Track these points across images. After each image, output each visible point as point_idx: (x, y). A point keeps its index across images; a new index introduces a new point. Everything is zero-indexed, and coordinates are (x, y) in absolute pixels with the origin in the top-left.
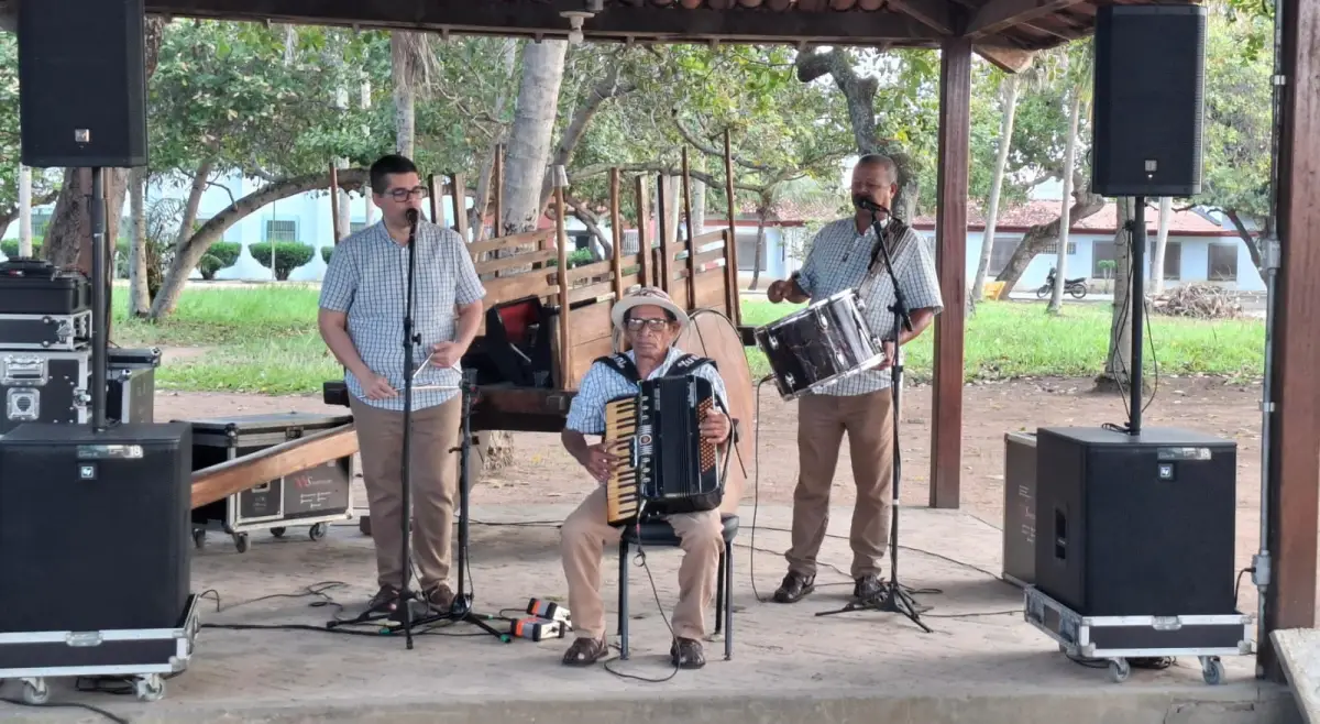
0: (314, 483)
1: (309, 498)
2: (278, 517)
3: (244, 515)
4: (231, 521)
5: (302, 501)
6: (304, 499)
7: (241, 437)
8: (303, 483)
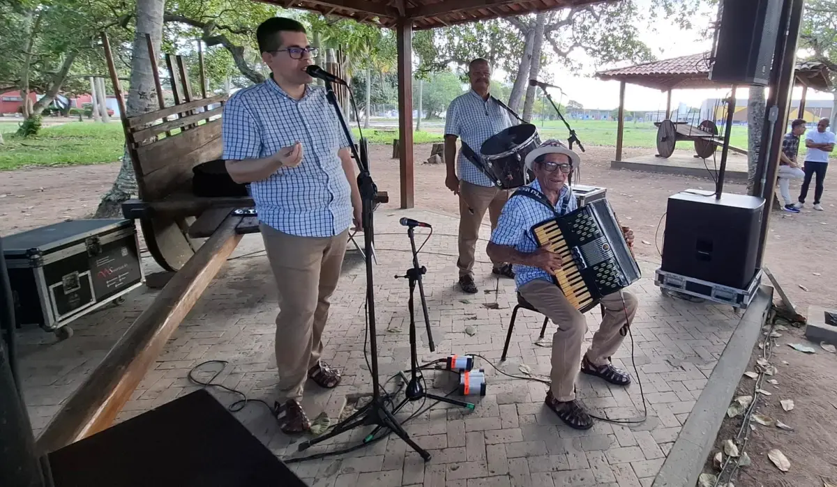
0: (115, 270)
1: (114, 281)
2: (92, 303)
3: (61, 313)
4: (51, 323)
5: (108, 286)
6: (110, 283)
7: (45, 257)
8: (107, 274)
